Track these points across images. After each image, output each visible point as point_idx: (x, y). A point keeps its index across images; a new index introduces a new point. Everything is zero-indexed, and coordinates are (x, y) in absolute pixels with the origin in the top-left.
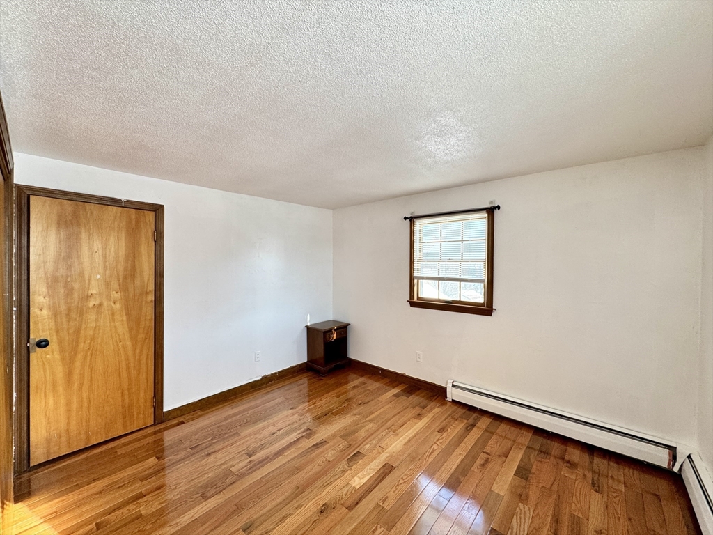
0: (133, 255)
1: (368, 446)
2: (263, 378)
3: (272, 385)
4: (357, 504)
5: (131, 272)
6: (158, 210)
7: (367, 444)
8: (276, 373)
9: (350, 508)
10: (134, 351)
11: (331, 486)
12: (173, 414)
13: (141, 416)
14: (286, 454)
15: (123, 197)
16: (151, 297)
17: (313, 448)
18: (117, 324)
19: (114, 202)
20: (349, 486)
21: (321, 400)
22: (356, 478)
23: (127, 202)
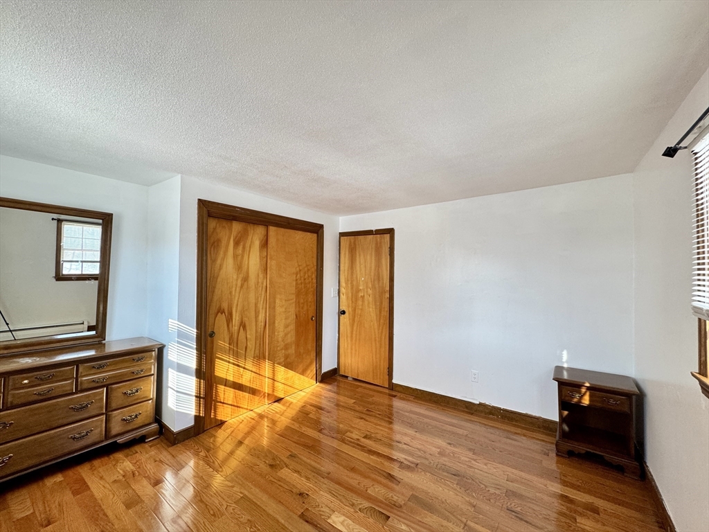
0: (378, 265)
1: (404, 527)
2: (480, 404)
3: (491, 419)
4: (307, 522)
5: (378, 277)
6: (390, 232)
7: (408, 526)
8: (500, 409)
9: (302, 516)
10: (379, 330)
11: (330, 497)
12: (398, 389)
13: (382, 377)
14: (372, 457)
15: (374, 228)
16: (387, 295)
17: (385, 474)
18: (371, 309)
19: (369, 233)
20: (331, 513)
21: (486, 464)
22: (342, 518)
23: (376, 230)
